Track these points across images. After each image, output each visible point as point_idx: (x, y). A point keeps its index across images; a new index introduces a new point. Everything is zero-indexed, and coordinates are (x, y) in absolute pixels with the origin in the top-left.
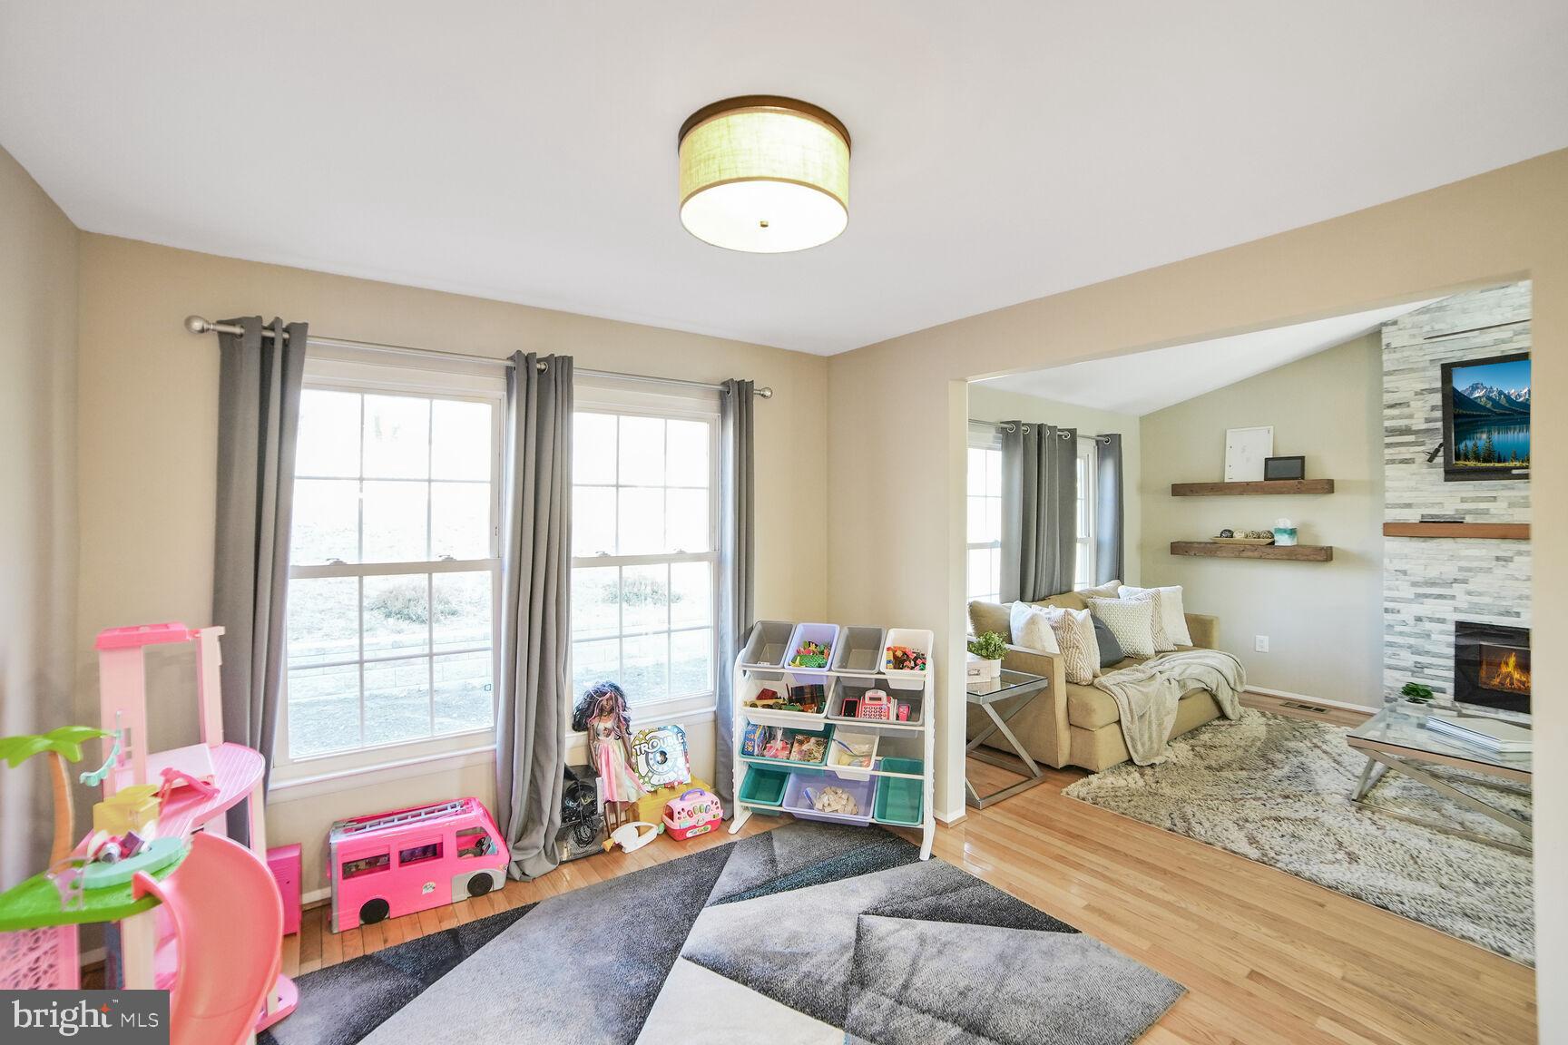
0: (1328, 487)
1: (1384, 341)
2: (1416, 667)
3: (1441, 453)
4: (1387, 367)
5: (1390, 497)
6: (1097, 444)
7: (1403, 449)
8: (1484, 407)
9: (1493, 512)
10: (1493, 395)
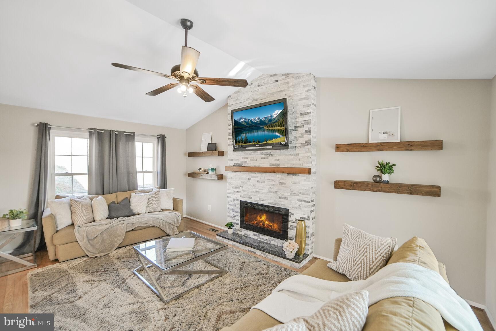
0: (222, 153)
1: (229, 103)
2: (233, 216)
5: (229, 157)
8: (244, 125)
9: (247, 162)
10: (246, 121)
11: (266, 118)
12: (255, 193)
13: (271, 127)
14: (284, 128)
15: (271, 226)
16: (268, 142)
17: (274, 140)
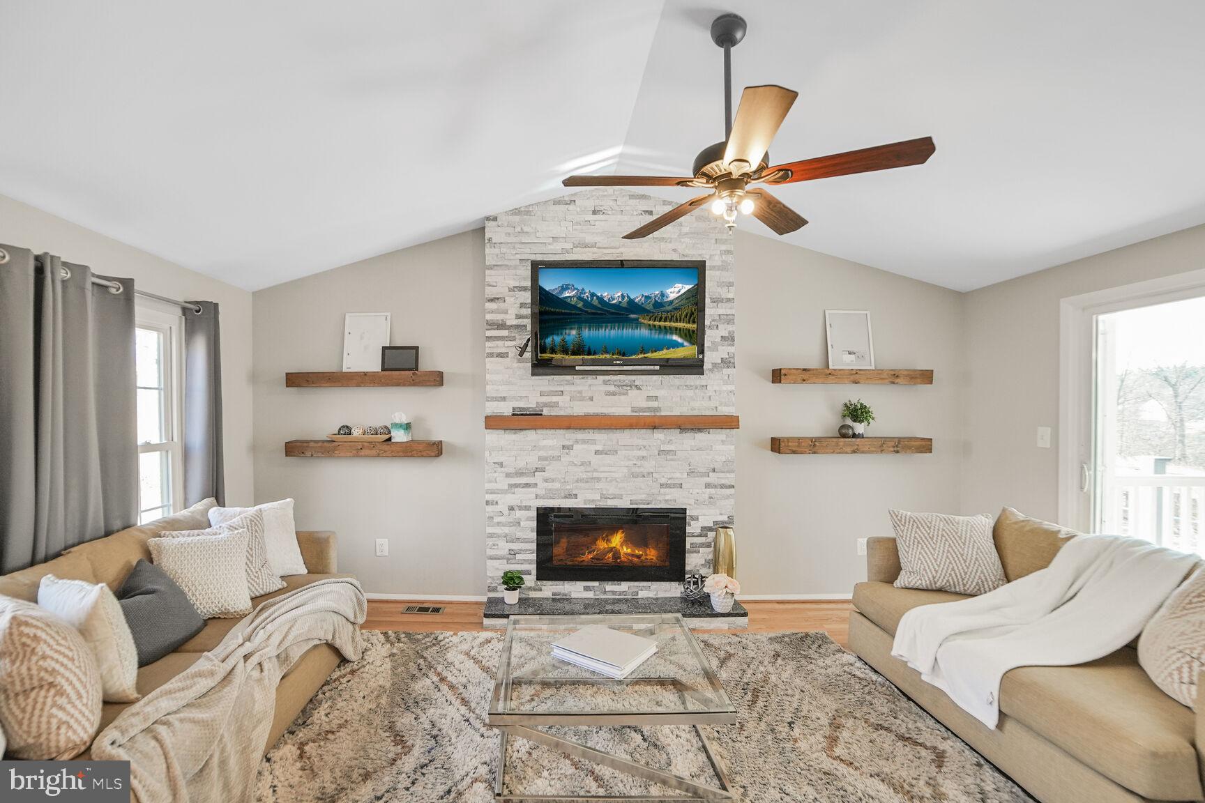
0: (437, 379)
1: (487, 236)
2: (510, 554)
3: (529, 349)
4: (490, 261)
5: (491, 390)
6: (184, 314)
7: (500, 343)
8: (574, 307)
9: (561, 404)
10: (585, 296)
11: (647, 297)
12: (587, 482)
13: (660, 321)
14: (695, 326)
15: (639, 557)
16: (650, 355)
17: (665, 351)
